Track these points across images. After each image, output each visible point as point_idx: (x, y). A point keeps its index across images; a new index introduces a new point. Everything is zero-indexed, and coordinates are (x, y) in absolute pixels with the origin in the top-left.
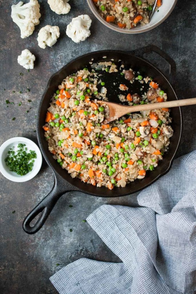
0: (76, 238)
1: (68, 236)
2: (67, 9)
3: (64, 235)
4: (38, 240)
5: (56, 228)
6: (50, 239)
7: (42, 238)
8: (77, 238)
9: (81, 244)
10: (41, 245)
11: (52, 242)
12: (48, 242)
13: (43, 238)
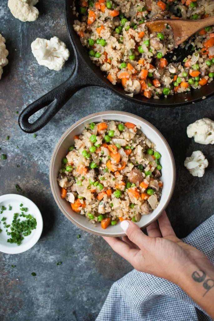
0: (53, 309)
1: (43, 307)
2: (34, 15)
3: (38, 305)
4: (3, 311)
5: (27, 296)
6: (19, 310)
7: (9, 309)
8: (55, 309)
9: (60, 316)
10: (7, 318)
11: (21, 314)
12: (17, 314)
13: (11, 309)
